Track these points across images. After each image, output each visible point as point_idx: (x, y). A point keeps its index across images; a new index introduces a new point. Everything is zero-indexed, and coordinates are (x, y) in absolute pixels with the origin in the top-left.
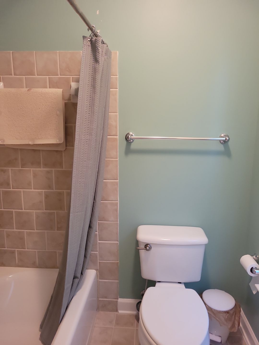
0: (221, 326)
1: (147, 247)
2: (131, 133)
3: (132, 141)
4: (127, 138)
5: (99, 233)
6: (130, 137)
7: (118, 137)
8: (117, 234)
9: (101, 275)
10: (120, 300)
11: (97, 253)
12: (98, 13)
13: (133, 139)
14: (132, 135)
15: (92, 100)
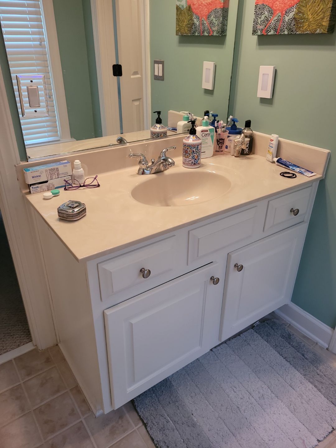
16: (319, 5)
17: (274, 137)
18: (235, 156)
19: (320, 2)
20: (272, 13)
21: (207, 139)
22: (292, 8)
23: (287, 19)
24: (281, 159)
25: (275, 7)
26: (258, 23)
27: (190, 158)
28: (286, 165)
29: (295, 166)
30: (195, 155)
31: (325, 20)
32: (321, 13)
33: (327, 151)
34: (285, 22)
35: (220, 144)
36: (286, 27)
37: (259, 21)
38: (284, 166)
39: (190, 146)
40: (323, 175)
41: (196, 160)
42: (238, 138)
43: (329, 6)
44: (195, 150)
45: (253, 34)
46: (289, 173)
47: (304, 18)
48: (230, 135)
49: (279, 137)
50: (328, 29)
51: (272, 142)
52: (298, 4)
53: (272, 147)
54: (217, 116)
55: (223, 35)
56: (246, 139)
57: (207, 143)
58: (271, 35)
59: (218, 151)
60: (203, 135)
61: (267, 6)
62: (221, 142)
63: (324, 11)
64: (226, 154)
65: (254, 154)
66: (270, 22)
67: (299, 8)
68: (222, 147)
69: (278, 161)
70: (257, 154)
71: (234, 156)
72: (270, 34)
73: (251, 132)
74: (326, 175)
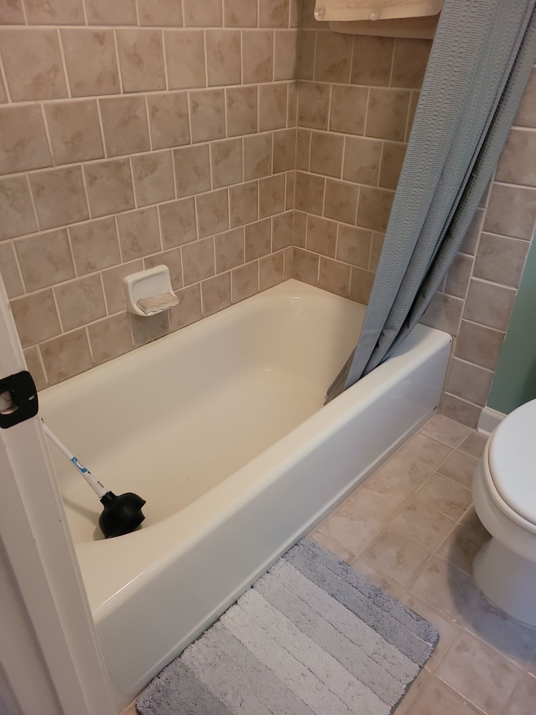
5: (477, 258)
8: (519, 269)
9: (460, 346)
10: (488, 411)
11: (463, 302)
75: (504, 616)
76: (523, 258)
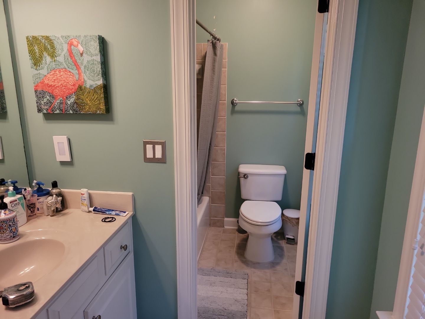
0: (293, 227)
1: (246, 176)
2: (235, 99)
3: (236, 104)
4: (233, 103)
5: (211, 170)
6: (234, 102)
7: (226, 102)
8: (224, 171)
9: (212, 201)
10: (226, 219)
11: (210, 185)
12: (214, 18)
13: (237, 104)
14: (236, 101)
15: (212, 79)
16: (93, 95)
17: (84, 191)
18: (51, 216)
19: (94, 93)
20: (53, 97)
21: (18, 208)
22: (71, 95)
23: (69, 103)
24: (95, 208)
25: (55, 93)
26: (41, 104)
27: (7, 233)
28: (103, 212)
29: (109, 210)
30: (12, 228)
31: (101, 105)
32: (97, 100)
33: (131, 194)
34: (68, 104)
35: (32, 209)
36: (70, 108)
37: (43, 103)
38: (101, 213)
39: (5, 221)
40: (133, 212)
41: (14, 233)
42: (50, 200)
43: (101, 96)
44: (11, 223)
45: (38, 112)
46: (108, 218)
47: (84, 103)
48: (39, 198)
49: (88, 190)
50: (106, 111)
51: (83, 196)
52: (75, 93)
53: (85, 200)
54: (16, 182)
55: (4, 111)
56: (58, 198)
57: (18, 211)
58: (57, 114)
59: (31, 216)
60: (13, 205)
61: (47, 92)
62: (32, 206)
63: (99, 99)
64: (40, 216)
65: (67, 208)
66: (53, 104)
67: (78, 96)
68: (34, 211)
69: (94, 210)
70: (70, 208)
71: (49, 216)
72: (55, 112)
73: (59, 190)
74: (135, 211)
75: (259, 263)
76: (225, 167)
